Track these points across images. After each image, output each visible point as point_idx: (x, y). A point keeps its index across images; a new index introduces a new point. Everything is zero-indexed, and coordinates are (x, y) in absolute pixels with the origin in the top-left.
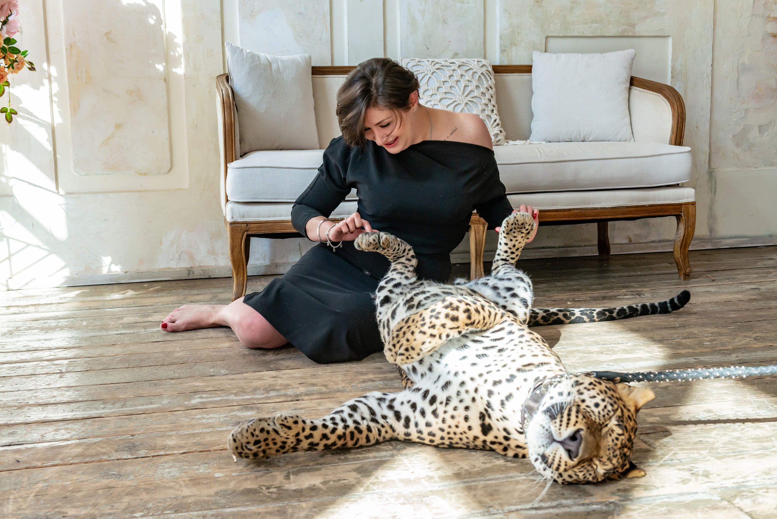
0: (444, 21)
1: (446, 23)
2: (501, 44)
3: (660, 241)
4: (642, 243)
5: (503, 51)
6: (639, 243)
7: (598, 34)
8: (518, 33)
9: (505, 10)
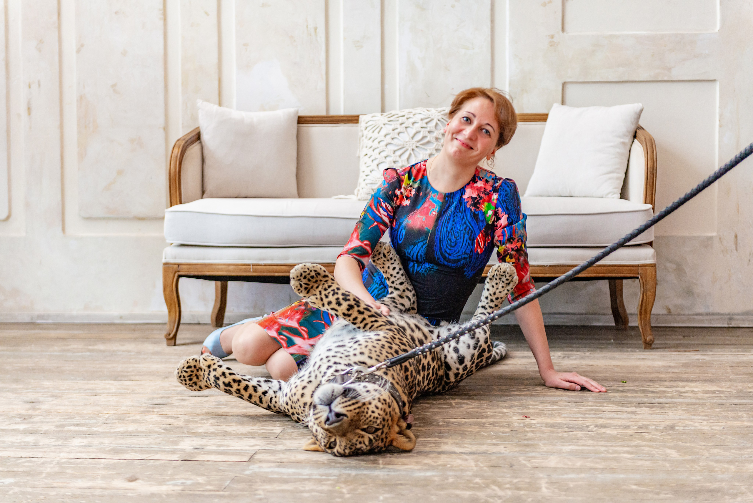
0: (446, 68)
1: (449, 70)
2: (510, 91)
3: (708, 314)
4: (684, 315)
6: (681, 315)
7: (625, 79)
8: (530, 80)
9: (515, 55)
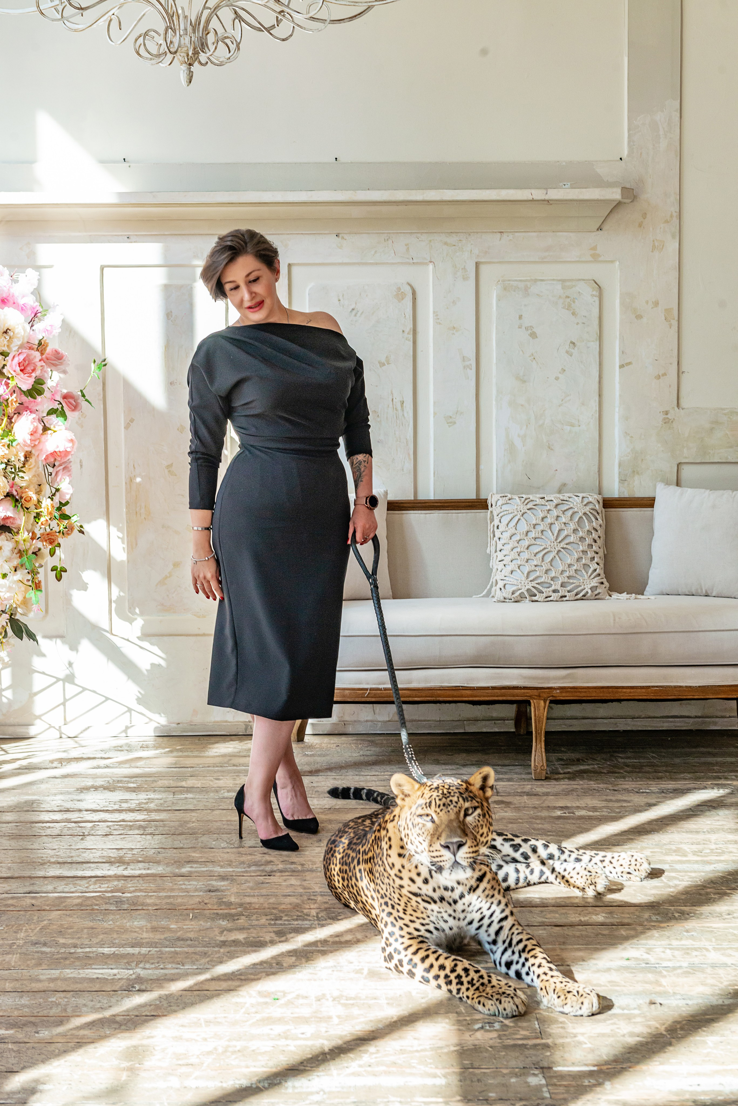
0: (549, 448)
1: (552, 449)
2: (620, 473)
5: (622, 481)
8: (642, 460)
9: (626, 433)
